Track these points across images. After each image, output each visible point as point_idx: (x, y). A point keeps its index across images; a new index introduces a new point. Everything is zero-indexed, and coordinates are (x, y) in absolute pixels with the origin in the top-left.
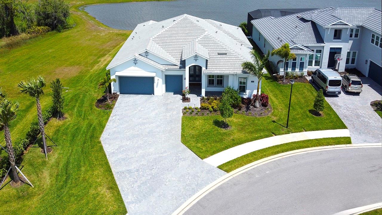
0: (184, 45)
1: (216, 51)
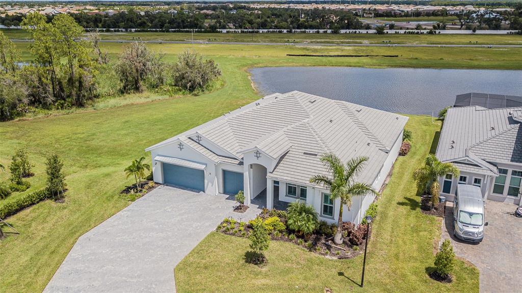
1: (304, 149)
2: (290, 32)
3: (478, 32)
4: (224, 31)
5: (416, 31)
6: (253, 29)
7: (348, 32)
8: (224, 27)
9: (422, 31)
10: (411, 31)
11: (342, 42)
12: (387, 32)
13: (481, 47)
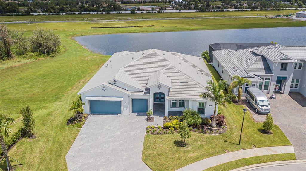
0: (151, 75)
1: (178, 80)
2: (80, 14)
3: (182, 11)
4: (36, 14)
5: (152, 11)
6: (56, 12)
7: (115, 13)
8: (36, 12)
9: (155, 11)
10: (149, 11)
11: (116, 19)
12: (137, 12)
13: (189, 19)
